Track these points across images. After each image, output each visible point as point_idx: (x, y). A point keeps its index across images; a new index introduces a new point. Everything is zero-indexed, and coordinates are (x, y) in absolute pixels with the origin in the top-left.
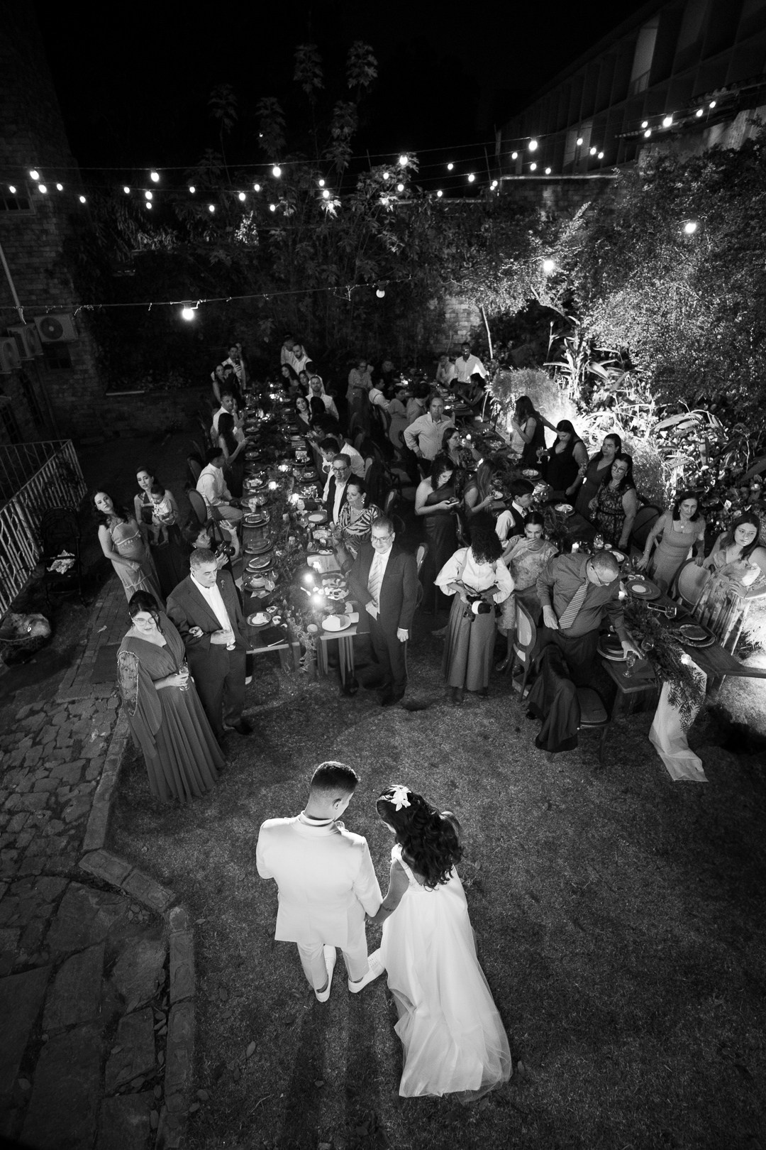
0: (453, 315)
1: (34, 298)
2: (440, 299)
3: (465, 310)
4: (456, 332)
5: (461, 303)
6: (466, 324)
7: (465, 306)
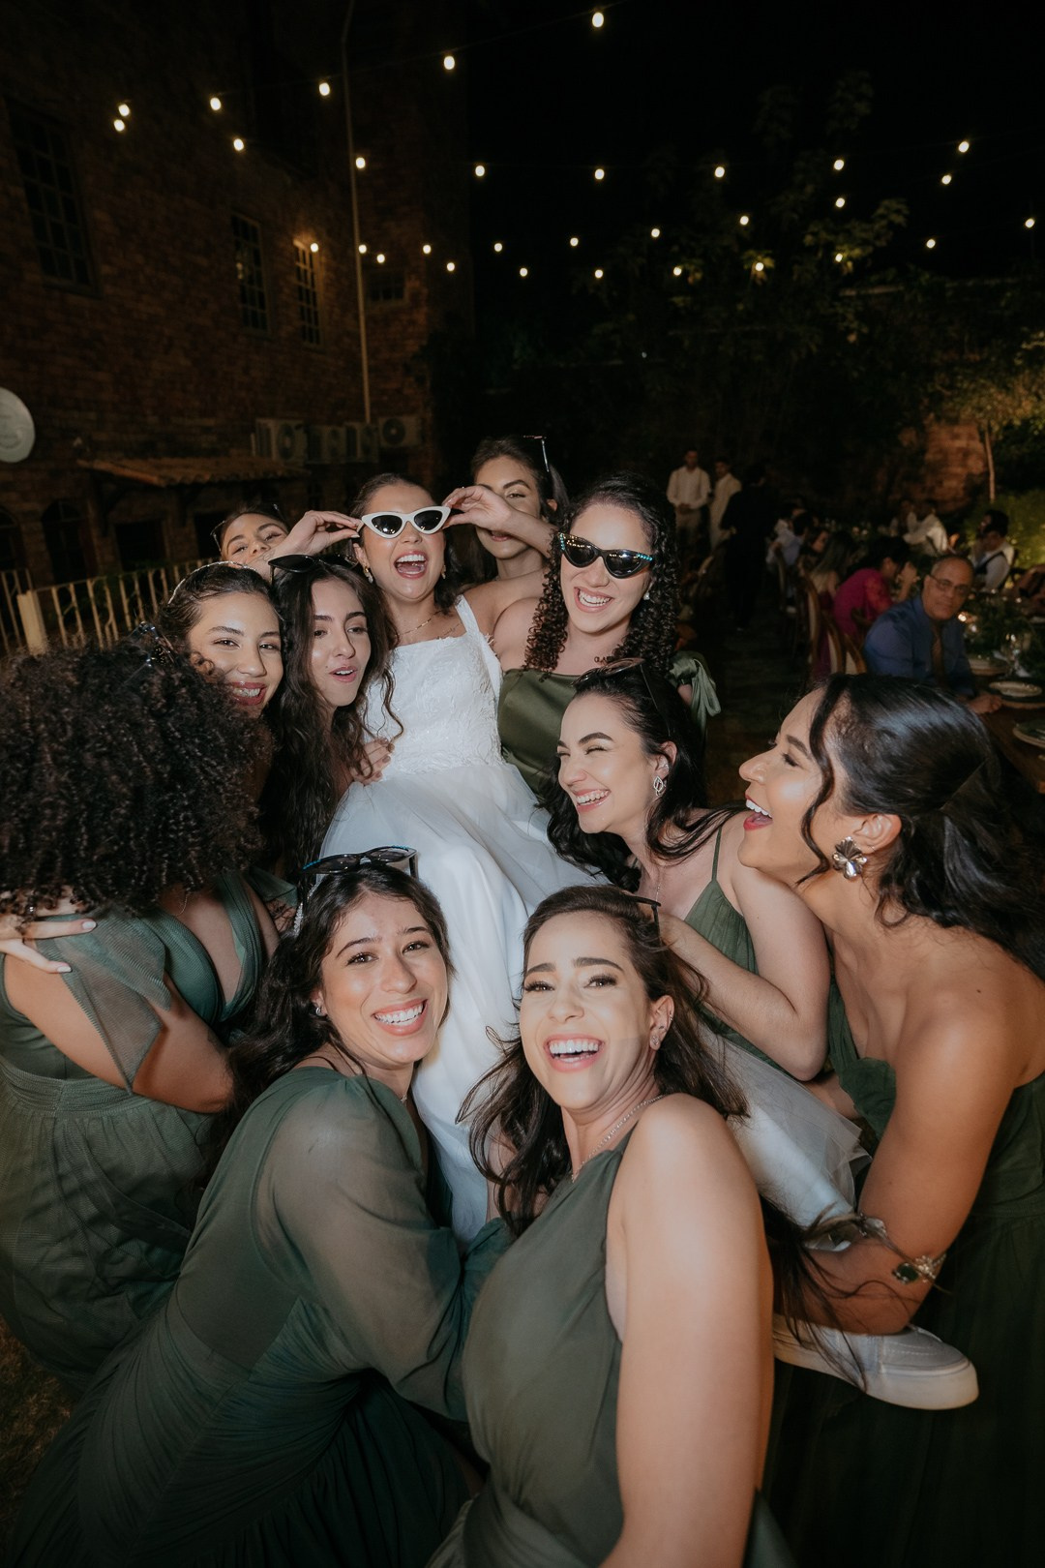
0: (939, 457)
1: (385, 398)
2: (922, 431)
3: (960, 449)
4: (940, 483)
5: (956, 437)
6: (959, 470)
7: (961, 443)
